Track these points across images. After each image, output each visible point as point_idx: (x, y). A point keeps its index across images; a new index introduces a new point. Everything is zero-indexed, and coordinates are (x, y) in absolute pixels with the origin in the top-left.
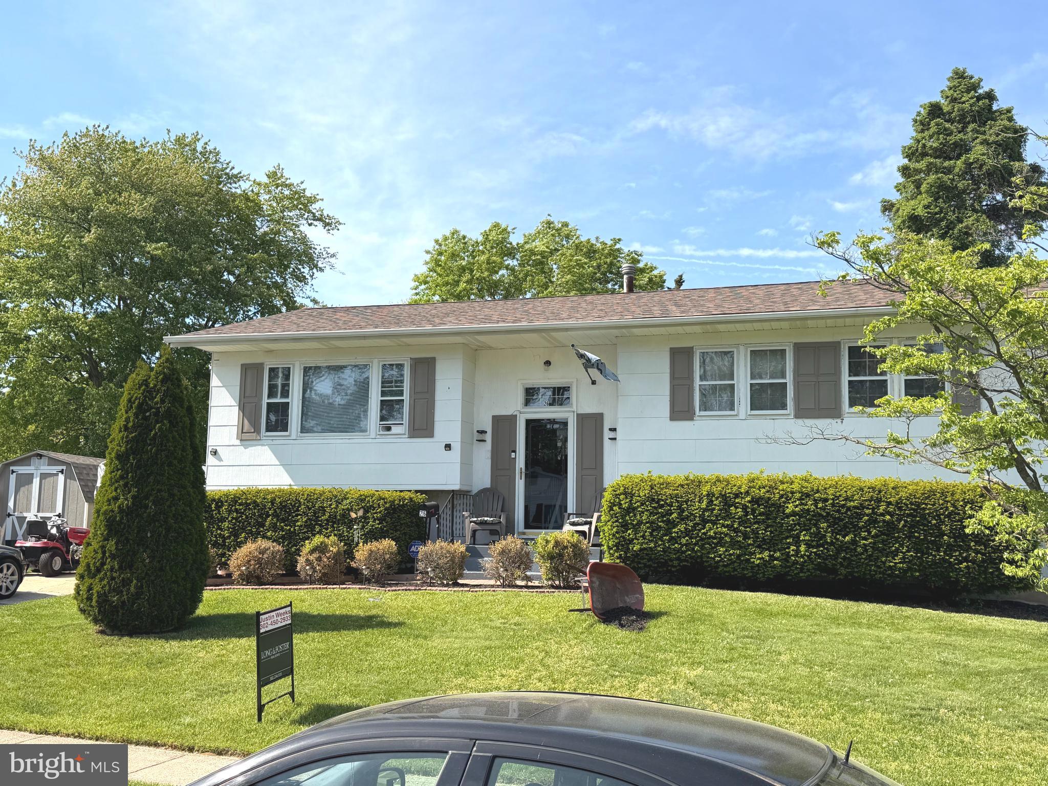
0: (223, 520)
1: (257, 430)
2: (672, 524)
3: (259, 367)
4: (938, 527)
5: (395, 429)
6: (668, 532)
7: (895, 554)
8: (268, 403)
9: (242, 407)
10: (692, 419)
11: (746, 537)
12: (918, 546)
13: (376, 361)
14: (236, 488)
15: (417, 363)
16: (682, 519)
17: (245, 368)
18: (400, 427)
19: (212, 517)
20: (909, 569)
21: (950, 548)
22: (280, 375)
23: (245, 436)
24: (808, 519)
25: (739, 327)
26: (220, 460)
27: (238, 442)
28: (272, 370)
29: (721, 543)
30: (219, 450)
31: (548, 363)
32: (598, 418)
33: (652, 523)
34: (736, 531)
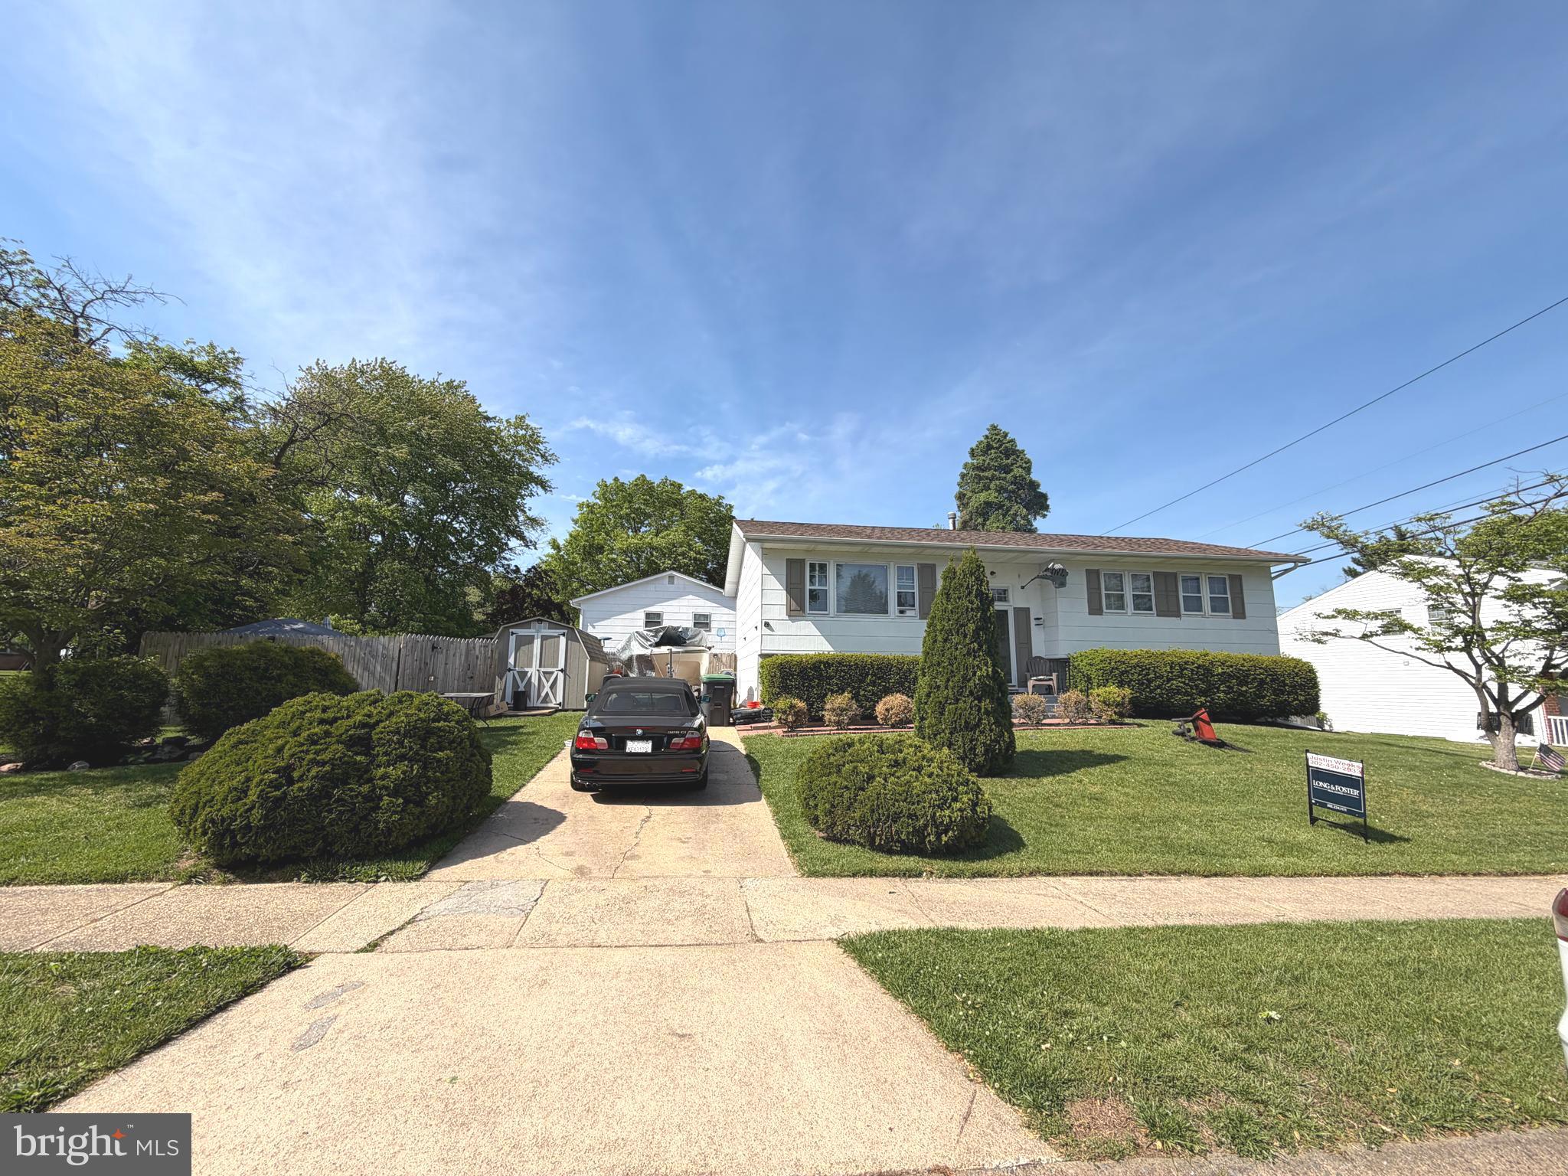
0: (831, 678)
1: (803, 609)
2: (1150, 681)
3: (802, 562)
4: (1283, 681)
5: (909, 613)
6: (1148, 686)
7: (1264, 697)
8: (810, 590)
9: (789, 590)
10: (1101, 614)
11: (1192, 688)
12: (1275, 692)
13: (892, 564)
14: (813, 653)
15: (923, 567)
16: (1157, 678)
17: (790, 563)
18: (913, 612)
19: (821, 675)
20: (1271, 706)
21: (1289, 694)
22: (817, 569)
23: (793, 613)
24: (1226, 677)
25: (1145, 560)
26: (773, 630)
27: (787, 618)
28: (812, 566)
29: (1179, 692)
30: (771, 623)
31: (1019, 576)
32: (1026, 611)
33: (1139, 680)
34: (1188, 685)
